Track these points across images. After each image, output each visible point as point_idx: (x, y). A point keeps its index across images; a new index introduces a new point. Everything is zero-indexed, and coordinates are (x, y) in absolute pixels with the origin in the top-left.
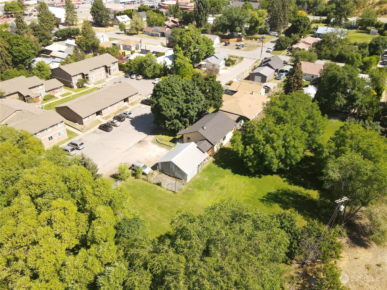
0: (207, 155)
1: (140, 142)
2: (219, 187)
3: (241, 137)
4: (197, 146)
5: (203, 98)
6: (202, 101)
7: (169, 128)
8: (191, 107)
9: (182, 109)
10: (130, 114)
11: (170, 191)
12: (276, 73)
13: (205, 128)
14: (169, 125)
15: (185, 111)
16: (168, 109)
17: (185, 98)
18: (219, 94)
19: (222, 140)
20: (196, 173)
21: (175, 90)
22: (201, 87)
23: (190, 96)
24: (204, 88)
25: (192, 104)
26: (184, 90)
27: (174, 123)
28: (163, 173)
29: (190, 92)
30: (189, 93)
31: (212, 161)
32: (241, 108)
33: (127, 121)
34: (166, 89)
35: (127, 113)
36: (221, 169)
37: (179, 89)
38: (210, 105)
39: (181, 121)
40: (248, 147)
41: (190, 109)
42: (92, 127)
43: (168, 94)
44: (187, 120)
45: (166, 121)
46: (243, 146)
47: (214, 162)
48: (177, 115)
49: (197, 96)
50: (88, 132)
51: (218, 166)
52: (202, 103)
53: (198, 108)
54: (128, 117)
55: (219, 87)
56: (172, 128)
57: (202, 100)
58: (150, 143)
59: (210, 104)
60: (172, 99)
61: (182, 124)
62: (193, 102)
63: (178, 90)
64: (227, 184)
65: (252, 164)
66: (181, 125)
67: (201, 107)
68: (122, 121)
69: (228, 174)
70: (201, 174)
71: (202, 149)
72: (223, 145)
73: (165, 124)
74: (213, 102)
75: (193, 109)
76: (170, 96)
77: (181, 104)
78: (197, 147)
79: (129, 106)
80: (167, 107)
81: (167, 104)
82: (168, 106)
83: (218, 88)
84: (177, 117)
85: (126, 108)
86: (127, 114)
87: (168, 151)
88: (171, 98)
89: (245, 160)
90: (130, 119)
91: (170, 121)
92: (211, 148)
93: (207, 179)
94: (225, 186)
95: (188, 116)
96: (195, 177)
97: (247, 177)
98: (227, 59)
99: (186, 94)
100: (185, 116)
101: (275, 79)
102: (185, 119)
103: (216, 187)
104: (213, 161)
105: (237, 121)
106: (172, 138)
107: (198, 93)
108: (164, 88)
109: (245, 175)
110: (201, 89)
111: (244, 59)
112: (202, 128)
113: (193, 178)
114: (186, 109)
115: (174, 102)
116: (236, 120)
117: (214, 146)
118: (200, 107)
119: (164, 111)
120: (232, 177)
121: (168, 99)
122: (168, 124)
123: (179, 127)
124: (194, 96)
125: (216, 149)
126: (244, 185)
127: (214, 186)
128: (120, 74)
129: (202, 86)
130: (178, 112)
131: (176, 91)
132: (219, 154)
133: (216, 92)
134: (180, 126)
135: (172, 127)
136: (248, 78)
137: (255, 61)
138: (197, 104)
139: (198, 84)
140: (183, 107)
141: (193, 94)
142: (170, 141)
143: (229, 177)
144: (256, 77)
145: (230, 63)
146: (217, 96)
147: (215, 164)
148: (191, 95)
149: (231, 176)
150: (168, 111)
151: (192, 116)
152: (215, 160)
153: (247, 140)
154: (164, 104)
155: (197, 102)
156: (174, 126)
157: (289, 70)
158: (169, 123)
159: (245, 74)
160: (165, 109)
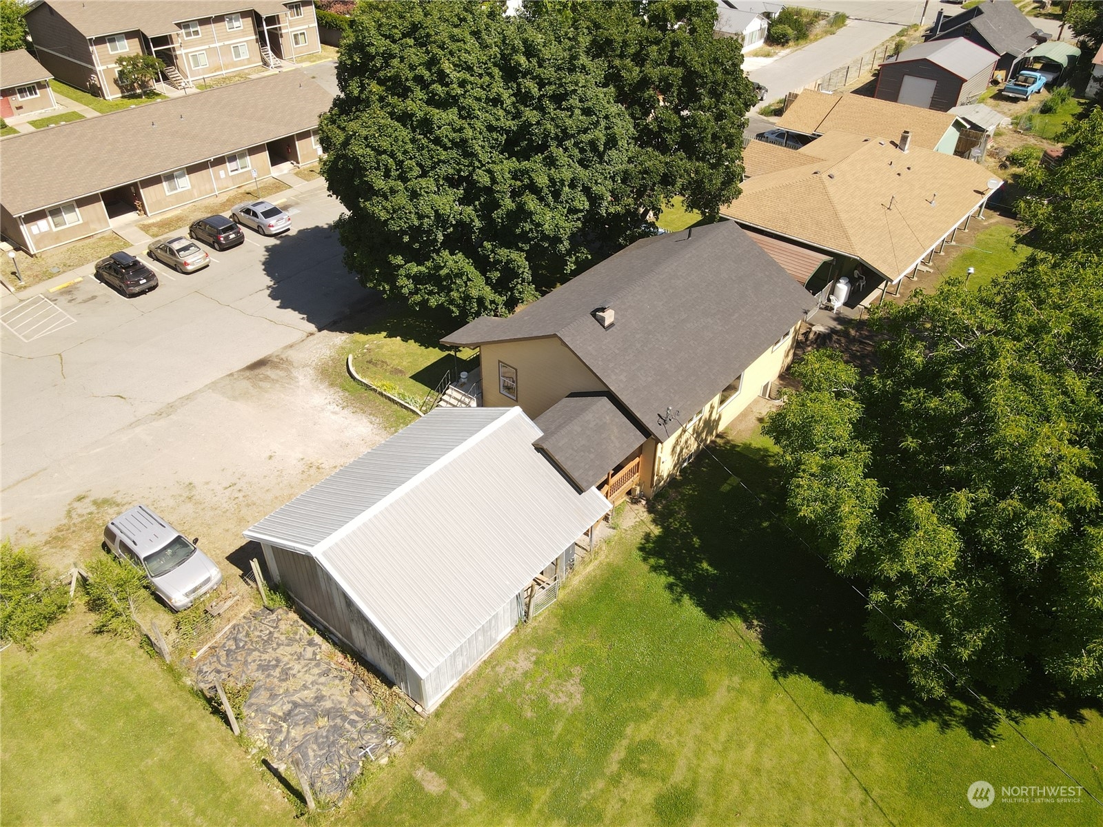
0: (597, 502)
1: (261, 363)
2: (648, 793)
3: (853, 409)
4: (536, 433)
5: (624, 127)
6: (613, 153)
7: (418, 298)
8: (542, 180)
9: (489, 191)
10: (273, 212)
11: (279, 791)
12: (1000, 75)
13: (609, 316)
14: (417, 279)
15: (508, 204)
16: (400, 185)
17: (512, 124)
18: (720, 116)
19: (716, 399)
20: (505, 631)
21: (447, 66)
22: (617, 62)
23: (542, 109)
24: (632, 73)
25: (551, 162)
26: (511, 73)
27: (443, 272)
28: (291, 603)
29: (541, 85)
30: (535, 91)
31: (638, 539)
32: (843, 216)
33: (255, 246)
34: (395, 62)
35: (259, 210)
36: (690, 610)
37: (471, 59)
38: (667, 180)
39: (483, 265)
40: (920, 507)
41: (534, 189)
42: (67, 267)
43: (404, 93)
44: (519, 259)
45: (399, 260)
46: (873, 490)
47: (652, 549)
48: (463, 227)
49: (587, 112)
50: (37, 290)
51: (670, 587)
52: (618, 159)
53: (587, 190)
54: (259, 230)
55: (726, 72)
56: (433, 302)
57: (612, 142)
58: (304, 378)
59: (662, 170)
60: (426, 125)
61: (488, 281)
62: (557, 152)
63: (469, 69)
64: (719, 771)
65: (945, 645)
66: (479, 287)
67: (609, 183)
68: (223, 249)
69: (731, 665)
70: (543, 642)
71: (566, 466)
72: (721, 428)
73: (390, 274)
74: (681, 162)
75: (556, 195)
76: (416, 104)
77: (484, 157)
78: (539, 448)
79: (291, 180)
80: (394, 173)
81: (392, 155)
82: (400, 164)
83: (719, 75)
84: (460, 239)
85: (279, 186)
86: (255, 214)
87: (382, 438)
88: (420, 114)
89: (882, 595)
90: (273, 242)
91: (420, 258)
92: (639, 452)
93: (577, 700)
94: (702, 794)
95: (524, 237)
96: (492, 661)
97: (878, 712)
98: (776, 16)
99: (523, 98)
100: (506, 235)
101: (999, 97)
102: (503, 253)
103: (632, 784)
104: (647, 537)
105: (815, 284)
106: (433, 355)
107: (589, 93)
108: (388, 57)
109: (864, 697)
110: (612, 78)
111: (848, 22)
112: (594, 314)
113: (479, 673)
114: (515, 194)
115: (437, 141)
116: (807, 275)
117: (658, 441)
118: (603, 189)
119: (376, 193)
120: (764, 700)
121: (404, 118)
122: (408, 276)
123: (467, 298)
124: (563, 114)
125: (666, 462)
126: (858, 795)
127: (615, 780)
128: (320, 58)
129: (622, 56)
130: (469, 210)
131: (454, 75)
132: (688, 490)
133: (706, 101)
134: (474, 293)
135: (431, 293)
136: (867, 90)
137: (898, 29)
138: (581, 162)
139: (600, 48)
140: (494, 180)
141: (558, 99)
142: (417, 377)
143: (741, 691)
144: (910, 83)
145: (790, 32)
146: (713, 127)
147: (655, 569)
148: (546, 102)
149: (755, 687)
150: (402, 199)
151: (545, 237)
152: (656, 531)
153: (911, 443)
154: (379, 151)
155: (582, 151)
156: (442, 289)
157: (1063, 61)
158: (415, 269)
159: (853, 73)
160: (380, 183)
